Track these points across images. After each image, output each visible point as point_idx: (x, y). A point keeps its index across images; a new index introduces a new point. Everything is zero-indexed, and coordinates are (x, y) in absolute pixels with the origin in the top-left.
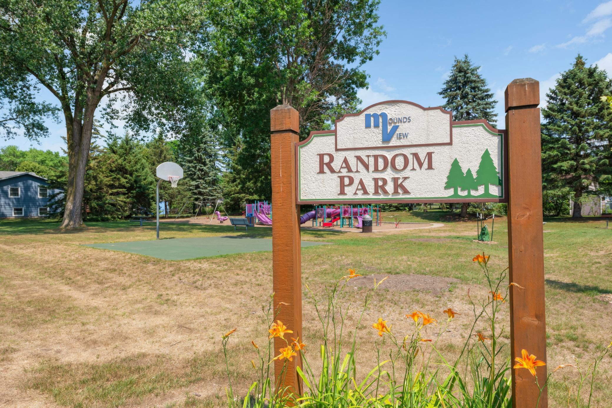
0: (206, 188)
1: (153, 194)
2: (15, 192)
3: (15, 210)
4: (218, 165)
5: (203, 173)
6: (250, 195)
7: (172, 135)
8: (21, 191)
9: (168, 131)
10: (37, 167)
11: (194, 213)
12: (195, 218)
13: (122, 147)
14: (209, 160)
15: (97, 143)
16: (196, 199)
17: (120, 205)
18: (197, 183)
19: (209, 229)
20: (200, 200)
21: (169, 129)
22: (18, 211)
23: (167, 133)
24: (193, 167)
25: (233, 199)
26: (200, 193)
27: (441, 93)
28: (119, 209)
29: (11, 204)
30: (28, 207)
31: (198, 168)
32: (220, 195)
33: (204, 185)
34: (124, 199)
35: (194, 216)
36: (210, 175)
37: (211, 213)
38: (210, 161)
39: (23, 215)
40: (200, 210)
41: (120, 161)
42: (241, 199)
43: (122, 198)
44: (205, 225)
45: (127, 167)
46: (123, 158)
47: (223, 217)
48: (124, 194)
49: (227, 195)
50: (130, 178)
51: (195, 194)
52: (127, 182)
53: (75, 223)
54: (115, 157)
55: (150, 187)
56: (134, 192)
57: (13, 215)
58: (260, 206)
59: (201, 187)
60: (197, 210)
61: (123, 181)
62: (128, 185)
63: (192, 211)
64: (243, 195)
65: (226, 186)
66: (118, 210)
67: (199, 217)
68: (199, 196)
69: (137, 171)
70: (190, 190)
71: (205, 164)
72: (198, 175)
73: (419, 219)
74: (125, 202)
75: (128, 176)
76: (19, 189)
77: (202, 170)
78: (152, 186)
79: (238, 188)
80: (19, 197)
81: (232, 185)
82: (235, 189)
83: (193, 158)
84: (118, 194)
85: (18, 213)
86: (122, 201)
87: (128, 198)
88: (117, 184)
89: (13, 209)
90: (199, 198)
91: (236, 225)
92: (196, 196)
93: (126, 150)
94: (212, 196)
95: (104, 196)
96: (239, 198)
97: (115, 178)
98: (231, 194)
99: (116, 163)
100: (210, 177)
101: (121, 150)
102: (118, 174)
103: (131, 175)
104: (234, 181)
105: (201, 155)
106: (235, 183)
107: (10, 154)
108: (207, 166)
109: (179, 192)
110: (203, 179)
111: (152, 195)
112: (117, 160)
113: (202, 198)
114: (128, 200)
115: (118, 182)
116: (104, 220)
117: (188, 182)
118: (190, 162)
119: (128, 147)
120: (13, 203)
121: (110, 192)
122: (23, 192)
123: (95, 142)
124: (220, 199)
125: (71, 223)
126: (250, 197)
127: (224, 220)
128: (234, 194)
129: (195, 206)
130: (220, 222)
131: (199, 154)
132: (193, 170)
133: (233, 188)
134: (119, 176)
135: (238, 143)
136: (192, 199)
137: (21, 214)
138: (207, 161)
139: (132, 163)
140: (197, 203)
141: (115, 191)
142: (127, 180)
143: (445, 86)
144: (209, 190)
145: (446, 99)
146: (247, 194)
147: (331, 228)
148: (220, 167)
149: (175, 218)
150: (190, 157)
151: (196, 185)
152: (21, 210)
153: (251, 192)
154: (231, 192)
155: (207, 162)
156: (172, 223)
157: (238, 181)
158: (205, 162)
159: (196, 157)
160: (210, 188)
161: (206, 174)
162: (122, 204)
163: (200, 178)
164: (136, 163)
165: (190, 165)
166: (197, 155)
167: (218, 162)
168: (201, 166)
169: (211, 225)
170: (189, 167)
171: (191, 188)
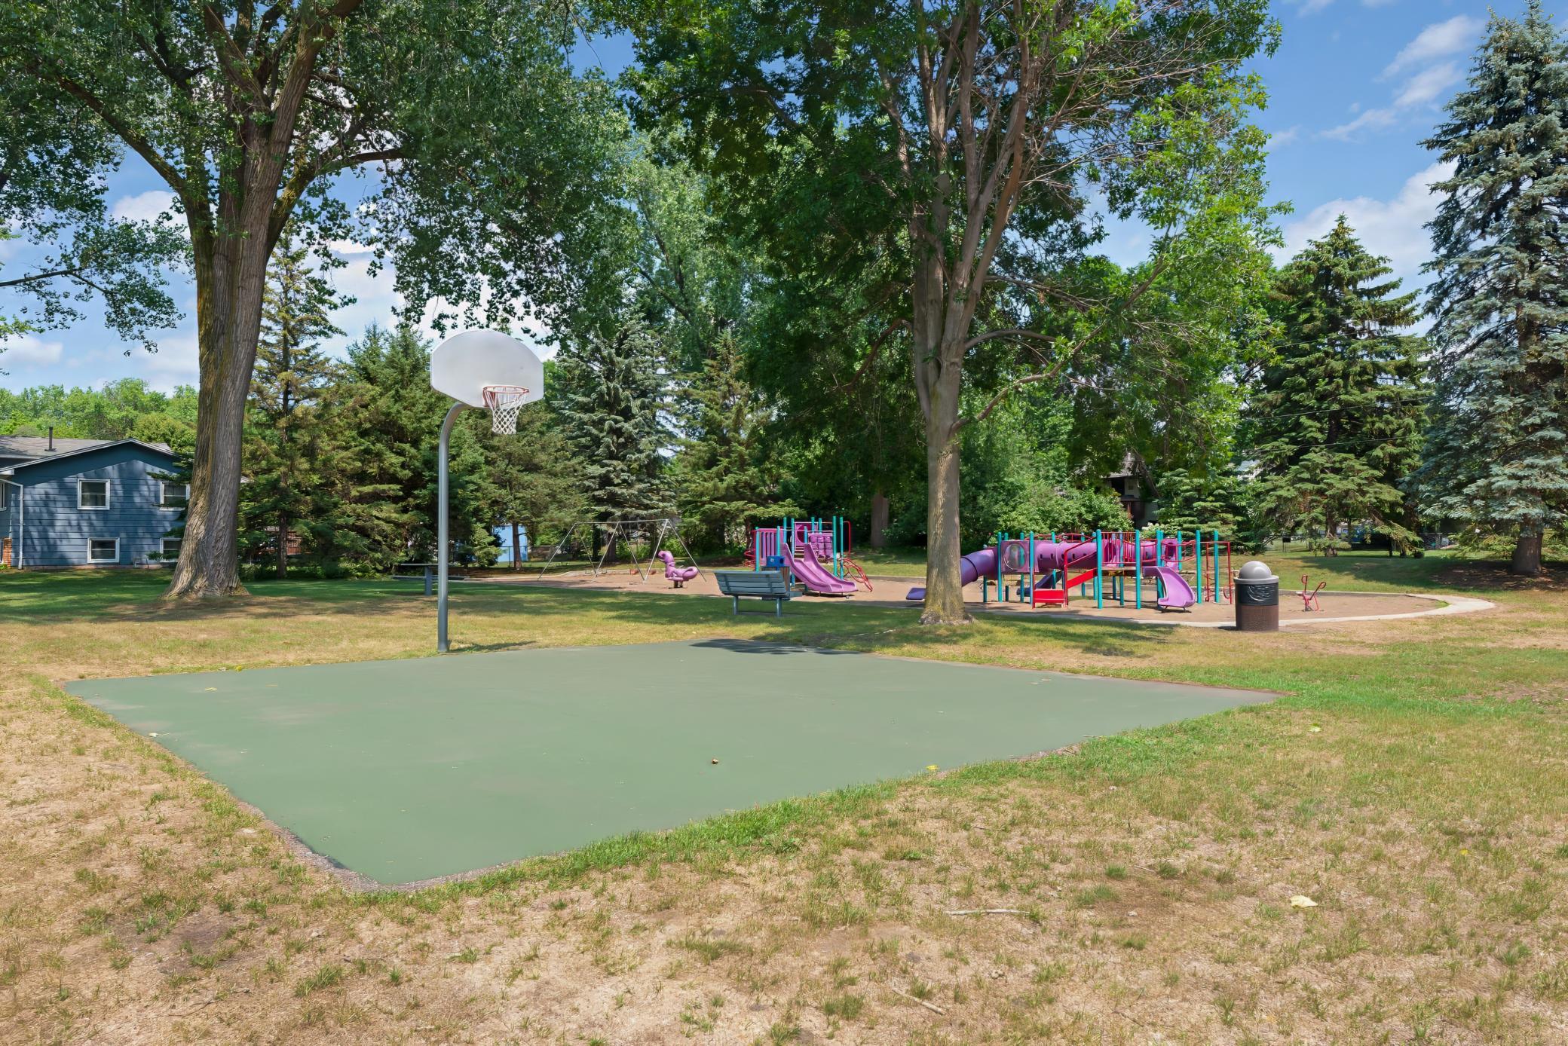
0: (630, 485)
1: (476, 499)
2: (95, 492)
3: (95, 544)
4: (663, 422)
5: (622, 440)
6: (759, 505)
7: (526, 306)
8: (113, 490)
9: (515, 294)
10: (178, 432)
11: (596, 558)
12: (599, 571)
13: (391, 363)
14: (639, 402)
15: (319, 350)
16: (603, 517)
17: (381, 533)
18: (603, 471)
19: (644, 608)
20: (614, 520)
21: (517, 287)
22: (102, 547)
23: (514, 301)
24: (594, 423)
25: (706, 518)
26: (614, 500)
27: (1431, 145)
28: (379, 543)
29: (85, 529)
30: (133, 537)
31: (606, 426)
32: (672, 507)
33: (625, 476)
34: (394, 515)
35: (596, 566)
36: (641, 447)
37: (648, 556)
38: (643, 407)
39: (117, 560)
40: (612, 549)
41: (383, 403)
42: (734, 517)
43: (388, 510)
44: (629, 594)
45: (404, 421)
46: (393, 392)
47: (681, 571)
48: (395, 500)
49: (690, 505)
50: (413, 451)
51: (599, 501)
52: (403, 466)
53: (211, 585)
54: (370, 390)
55: (467, 478)
56: (424, 492)
57: (90, 560)
58: (801, 536)
59: (616, 481)
60: (604, 551)
61: (393, 460)
62: (407, 473)
63: (590, 553)
64: (740, 503)
65: (689, 477)
66: (375, 546)
67: (609, 570)
68: (610, 509)
69: (431, 433)
70: (587, 489)
71: (627, 414)
72: (608, 447)
73: (1346, 580)
74: (397, 525)
75: (407, 446)
76: (108, 485)
77: (618, 432)
78: (474, 478)
79: (725, 484)
80: (108, 507)
81: (705, 474)
82: (716, 488)
83: (594, 396)
84: (375, 498)
85: (104, 556)
86: (388, 521)
87: (405, 510)
88: (373, 469)
89: (89, 543)
90: (612, 514)
91: (736, 595)
92: (602, 509)
93: (402, 372)
94: (647, 507)
95: (335, 505)
96: (728, 512)
97: (367, 451)
98: (704, 503)
99: (372, 407)
100: (641, 452)
101: (387, 371)
102: (378, 440)
103: (415, 443)
104: (711, 463)
105: (616, 389)
106: (715, 469)
107: (127, 401)
108: (633, 421)
109: (553, 496)
110: (623, 459)
111: (474, 504)
112: (374, 399)
113: (618, 513)
114: (405, 518)
115: (376, 464)
116: (336, 576)
117: (579, 468)
118: (586, 408)
119: (407, 363)
120: (91, 525)
121: (354, 493)
122: (120, 492)
123: (314, 347)
124: (671, 516)
125: (200, 582)
126: (760, 511)
127: (686, 579)
128: (710, 502)
129: (598, 539)
130: (672, 584)
131: (611, 385)
132: (594, 431)
133: (709, 485)
134: (379, 446)
135: (725, 351)
136: (590, 515)
137: (113, 557)
138: (635, 405)
139: (420, 407)
140: (603, 527)
141: (368, 489)
142: (402, 459)
143: (1448, 119)
144: (640, 491)
145: (1455, 163)
146: (750, 501)
147: (1064, 608)
148: (670, 428)
149: (539, 571)
150: (584, 395)
151: (600, 476)
152: (112, 544)
153: (761, 494)
154: (702, 495)
155: (635, 410)
156: (527, 588)
157: (725, 462)
158: (628, 409)
159: (601, 395)
160: (641, 486)
161: (631, 442)
162: (388, 528)
163: (612, 456)
164: (431, 408)
165: (585, 417)
166: (604, 388)
167: (664, 413)
168: (616, 422)
169: (645, 595)
170: (581, 424)
171: (587, 483)
